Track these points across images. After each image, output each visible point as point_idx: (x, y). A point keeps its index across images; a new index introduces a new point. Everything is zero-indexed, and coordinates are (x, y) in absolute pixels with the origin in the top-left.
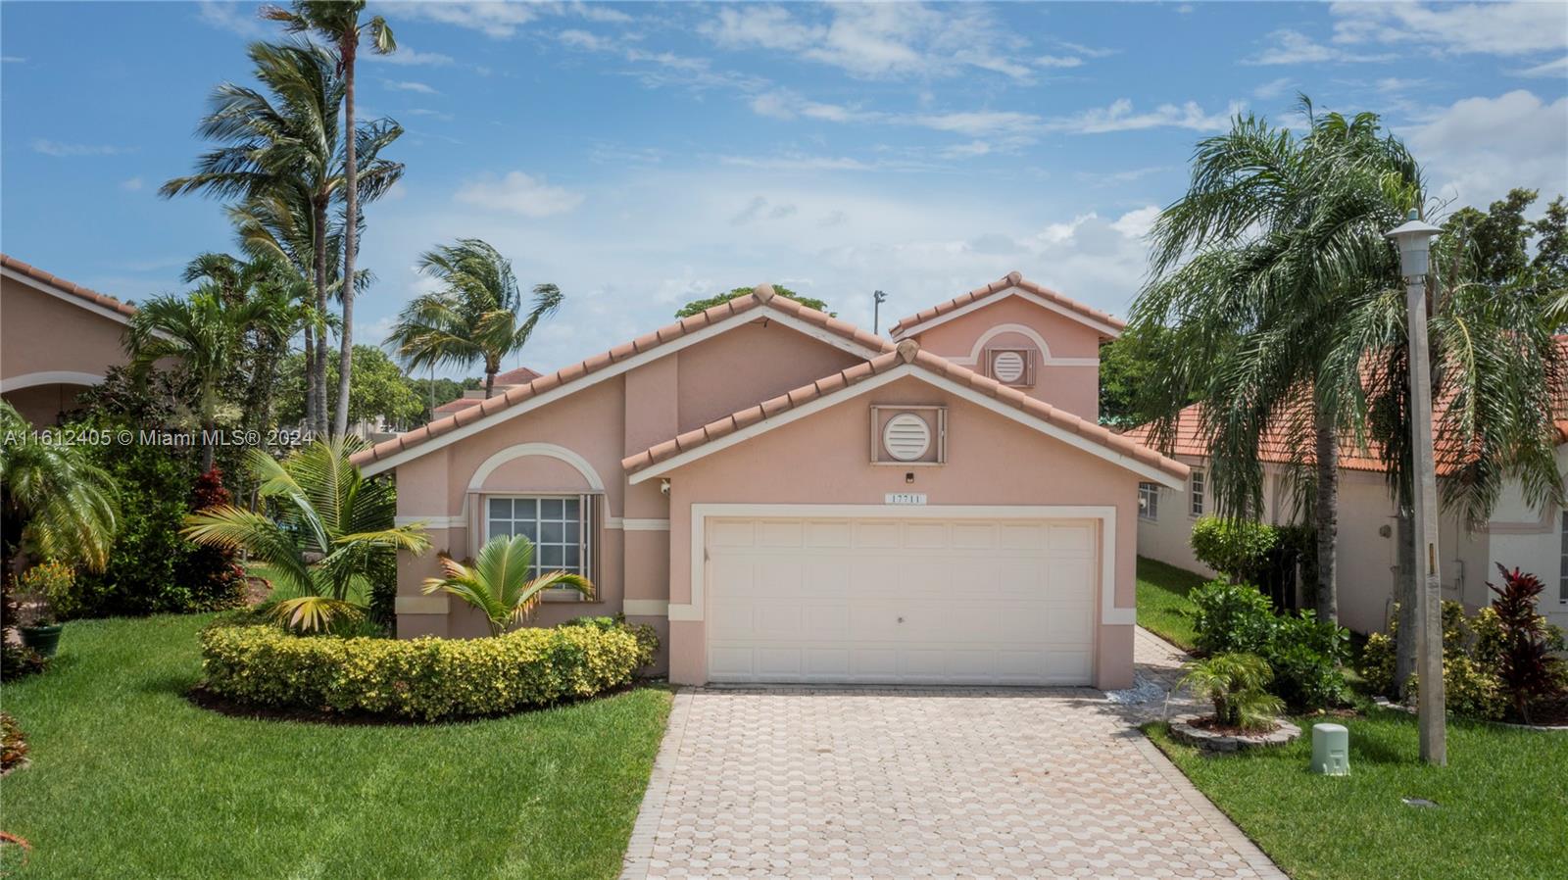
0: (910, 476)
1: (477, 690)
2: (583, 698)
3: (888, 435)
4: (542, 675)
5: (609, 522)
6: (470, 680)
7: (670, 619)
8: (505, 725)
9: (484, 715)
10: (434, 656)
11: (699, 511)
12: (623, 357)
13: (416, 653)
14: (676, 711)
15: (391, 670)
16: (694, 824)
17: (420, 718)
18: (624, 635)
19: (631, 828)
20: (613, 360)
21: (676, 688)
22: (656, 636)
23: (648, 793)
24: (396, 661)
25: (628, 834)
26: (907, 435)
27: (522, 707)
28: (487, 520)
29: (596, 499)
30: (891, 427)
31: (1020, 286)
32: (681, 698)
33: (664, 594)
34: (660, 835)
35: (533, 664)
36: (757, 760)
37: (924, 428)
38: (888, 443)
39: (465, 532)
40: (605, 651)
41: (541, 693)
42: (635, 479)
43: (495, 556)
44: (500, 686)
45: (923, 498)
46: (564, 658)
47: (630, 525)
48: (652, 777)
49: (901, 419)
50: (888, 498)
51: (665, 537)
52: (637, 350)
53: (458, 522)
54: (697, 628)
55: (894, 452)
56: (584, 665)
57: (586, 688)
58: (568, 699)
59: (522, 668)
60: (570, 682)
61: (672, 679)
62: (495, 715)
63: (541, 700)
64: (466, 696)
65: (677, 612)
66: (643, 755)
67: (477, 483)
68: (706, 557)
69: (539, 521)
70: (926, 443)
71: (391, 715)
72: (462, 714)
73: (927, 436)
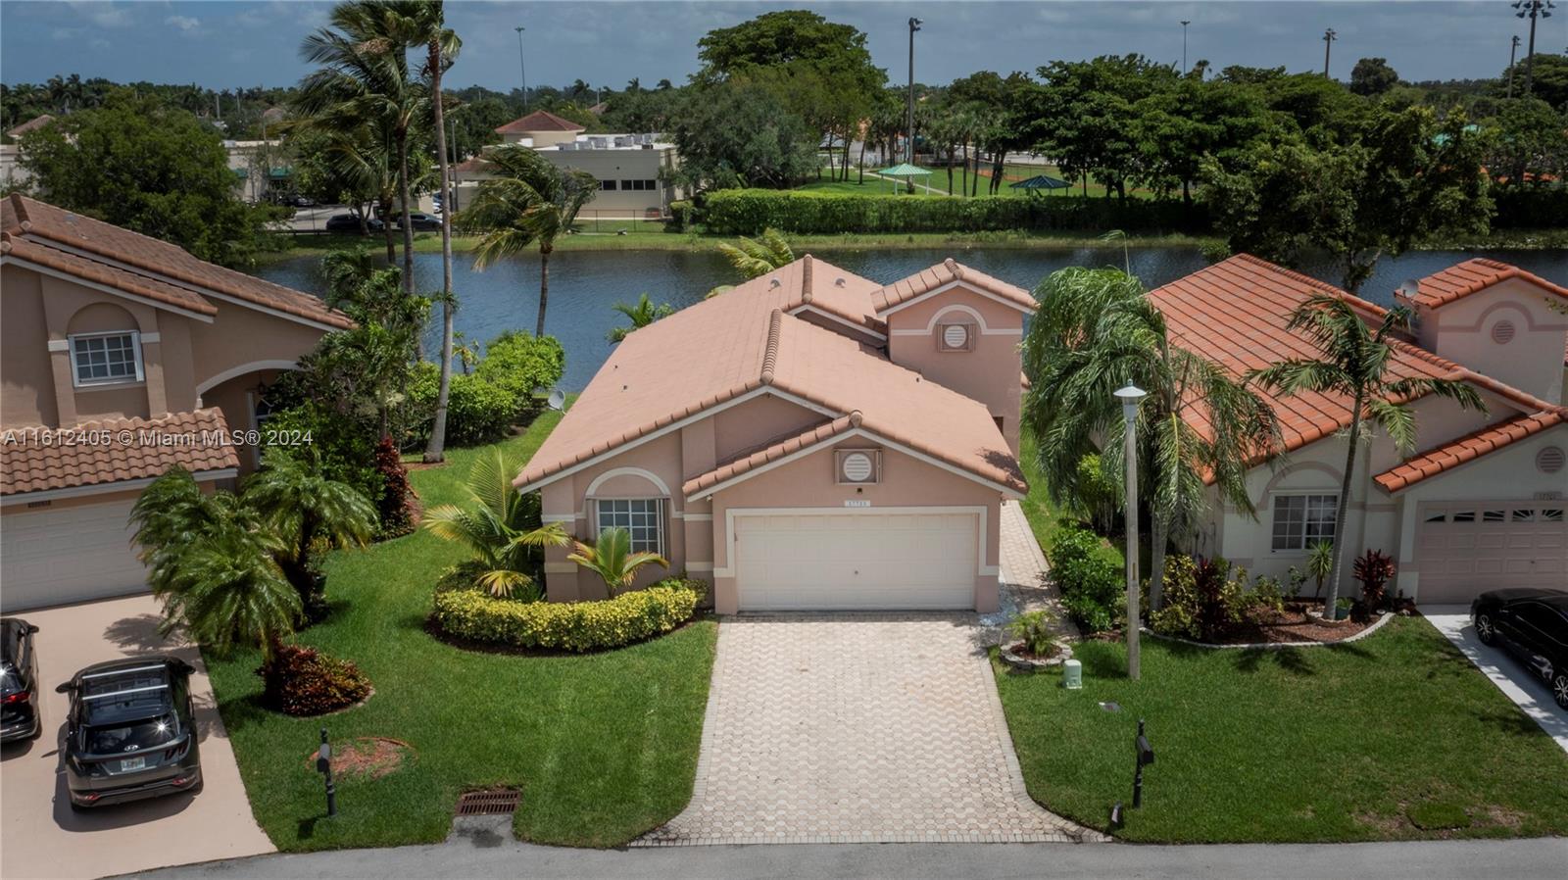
0: (860, 490)
1: (606, 634)
2: (667, 632)
3: (845, 466)
4: (642, 623)
5: (674, 514)
6: (603, 630)
7: (715, 575)
8: (624, 653)
9: (610, 648)
10: (580, 617)
11: (730, 513)
12: (680, 419)
13: (570, 615)
14: (721, 639)
15: (556, 626)
16: (733, 725)
17: (574, 651)
18: (688, 591)
19: (701, 728)
20: (674, 420)
21: (719, 618)
22: (706, 585)
23: (708, 705)
24: (560, 620)
25: (701, 733)
26: (857, 467)
27: (632, 642)
28: (598, 513)
29: (666, 500)
30: (847, 462)
31: (962, 279)
32: (724, 627)
33: (710, 557)
34: (717, 733)
35: (638, 619)
36: (766, 679)
37: (868, 461)
38: (846, 471)
39: (586, 521)
40: (677, 604)
41: (642, 632)
42: (691, 499)
43: (607, 542)
44: (619, 632)
45: (868, 503)
46: (654, 612)
47: (688, 518)
48: (710, 694)
49: (853, 457)
50: (847, 503)
51: (710, 525)
52: (688, 414)
53: (581, 516)
54: (732, 581)
55: (849, 476)
56: (666, 613)
57: (668, 627)
58: (657, 634)
59: (630, 620)
60: (658, 625)
61: (718, 611)
62: (617, 647)
63: (642, 636)
64: (600, 638)
65: (718, 573)
66: (704, 678)
67: (591, 491)
68: (736, 539)
69: (631, 513)
70: (869, 471)
71: (557, 650)
72: (598, 648)
73: (869, 466)
